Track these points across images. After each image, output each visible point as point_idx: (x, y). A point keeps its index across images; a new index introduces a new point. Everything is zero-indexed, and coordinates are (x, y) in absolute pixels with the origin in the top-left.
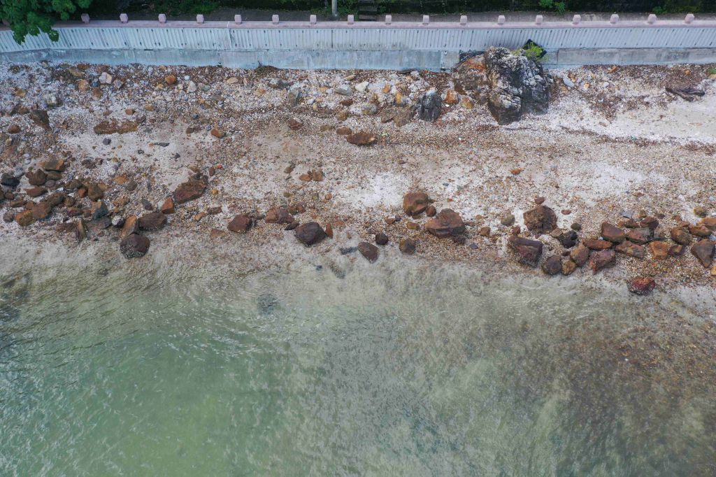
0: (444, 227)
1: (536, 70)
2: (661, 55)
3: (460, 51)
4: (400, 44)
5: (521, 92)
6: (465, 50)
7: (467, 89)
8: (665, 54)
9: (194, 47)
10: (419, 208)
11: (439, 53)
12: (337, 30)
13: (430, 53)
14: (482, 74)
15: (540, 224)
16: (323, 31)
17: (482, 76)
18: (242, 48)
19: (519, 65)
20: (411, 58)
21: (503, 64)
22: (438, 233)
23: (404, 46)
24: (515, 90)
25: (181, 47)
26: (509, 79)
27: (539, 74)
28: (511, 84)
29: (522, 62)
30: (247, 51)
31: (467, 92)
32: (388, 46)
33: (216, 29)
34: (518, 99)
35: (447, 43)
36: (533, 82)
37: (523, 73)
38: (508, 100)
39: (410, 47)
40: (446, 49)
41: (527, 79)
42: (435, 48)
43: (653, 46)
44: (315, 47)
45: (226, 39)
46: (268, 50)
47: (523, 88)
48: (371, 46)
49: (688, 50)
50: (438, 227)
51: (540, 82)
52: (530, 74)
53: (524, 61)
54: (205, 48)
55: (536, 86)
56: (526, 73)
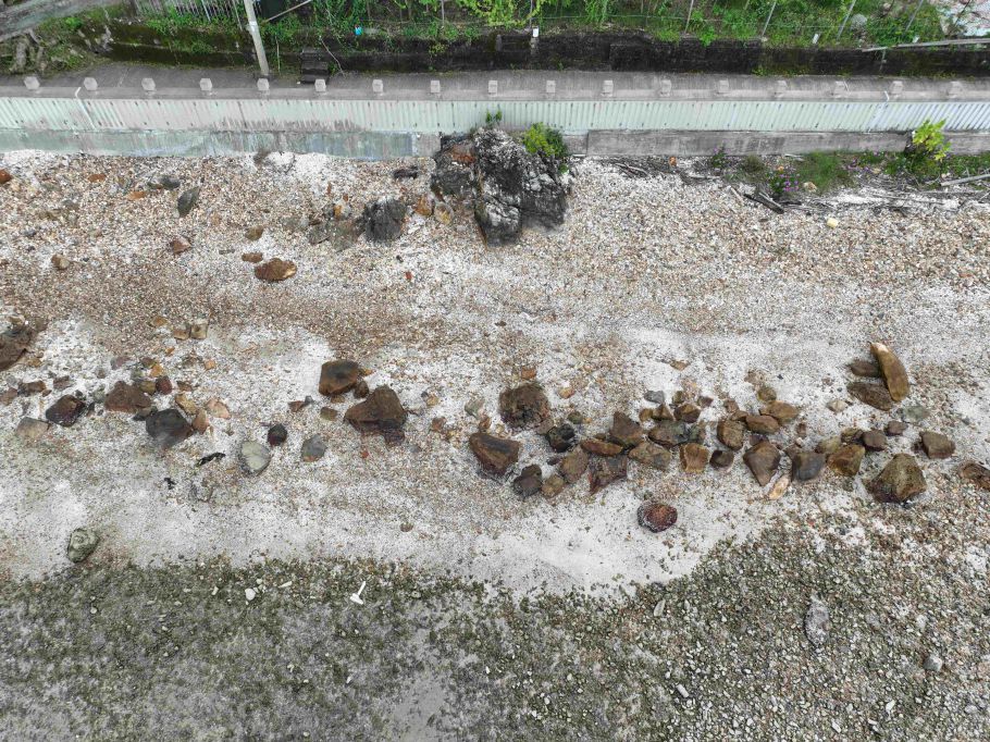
0: (371, 419)
1: (542, 166)
2: (742, 142)
3: (440, 133)
4: (347, 122)
5: (519, 200)
6: (448, 132)
7: (446, 193)
8: (747, 141)
9: (37, 127)
10: (341, 385)
11: (407, 137)
12: (246, 101)
13: (396, 137)
14: (469, 169)
16: (224, 103)
17: (468, 173)
18: (109, 127)
19: (515, 159)
20: (367, 143)
21: (493, 156)
22: (364, 427)
23: (353, 125)
24: (511, 198)
25: (16, 126)
26: (499, 181)
27: (546, 172)
28: (504, 189)
29: (519, 155)
30: (118, 132)
31: (445, 198)
32: (330, 125)
33: (61, 100)
34: (514, 211)
35: (418, 120)
36: (536, 186)
37: (522, 171)
38: (497, 213)
39: (363, 127)
40: (419, 129)
41: (526, 181)
42: (402, 130)
43: (731, 128)
44: (220, 128)
45: (81, 114)
46: (150, 130)
47: (522, 195)
49: (783, 135)
50: (363, 418)
51: (548, 186)
52: (532, 173)
54: (55, 129)
55: (541, 192)
56: (525, 171)
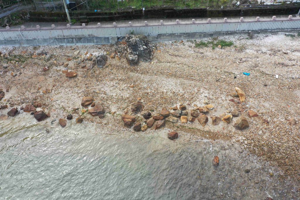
0: (95, 112)
1: (144, 44)
2: (201, 36)
3: (117, 37)
4: (91, 35)
6: (119, 36)
7: (118, 52)
9: (8, 39)
10: (87, 103)
11: (108, 38)
12: (64, 30)
13: (105, 38)
14: (125, 46)
15: (136, 109)
16: (58, 31)
17: (124, 47)
18: (28, 39)
20: (97, 40)
21: (130, 42)
22: (93, 114)
23: (93, 35)
24: (135, 53)
25: (3, 39)
26: (132, 48)
27: (145, 45)
28: (133, 50)
29: (137, 41)
30: (30, 40)
31: (118, 54)
32: (87, 35)
33: (15, 32)
34: (136, 56)
35: (111, 33)
36: (142, 49)
37: (138, 45)
38: (131, 57)
39: (96, 36)
40: (111, 36)
41: (139, 48)
42: (107, 36)
43: (198, 32)
44: (57, 37)
45: (20, 35)
46: (39, 39)
47: (138, 52)
48: (79, 36)
50: (93, 112)
51: (145, 49)
52: (141, 46)
53: (138, 40)
54: (13, 40)
56: (139, 45)
